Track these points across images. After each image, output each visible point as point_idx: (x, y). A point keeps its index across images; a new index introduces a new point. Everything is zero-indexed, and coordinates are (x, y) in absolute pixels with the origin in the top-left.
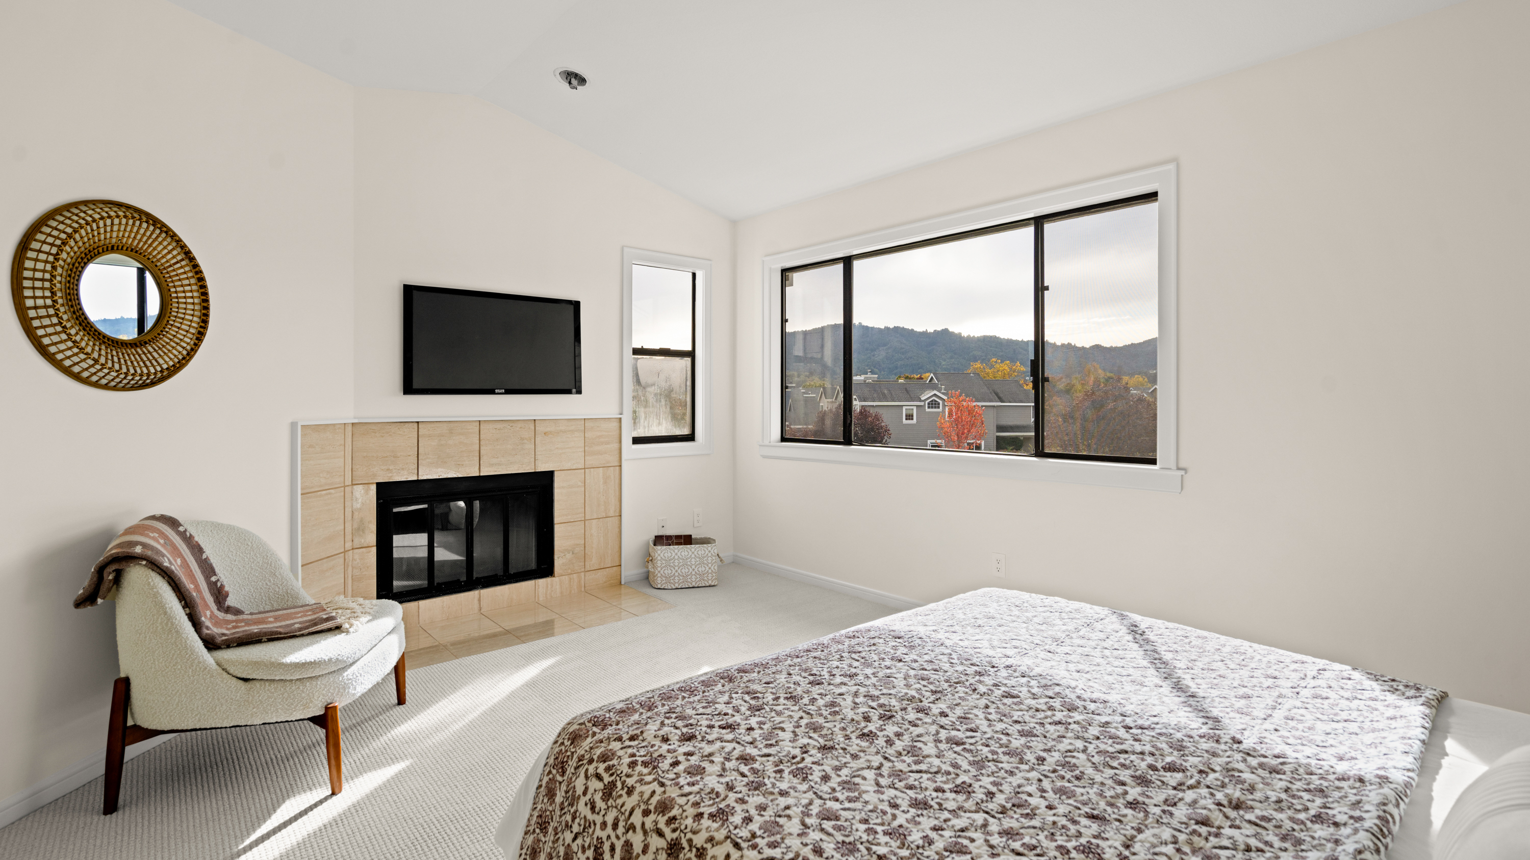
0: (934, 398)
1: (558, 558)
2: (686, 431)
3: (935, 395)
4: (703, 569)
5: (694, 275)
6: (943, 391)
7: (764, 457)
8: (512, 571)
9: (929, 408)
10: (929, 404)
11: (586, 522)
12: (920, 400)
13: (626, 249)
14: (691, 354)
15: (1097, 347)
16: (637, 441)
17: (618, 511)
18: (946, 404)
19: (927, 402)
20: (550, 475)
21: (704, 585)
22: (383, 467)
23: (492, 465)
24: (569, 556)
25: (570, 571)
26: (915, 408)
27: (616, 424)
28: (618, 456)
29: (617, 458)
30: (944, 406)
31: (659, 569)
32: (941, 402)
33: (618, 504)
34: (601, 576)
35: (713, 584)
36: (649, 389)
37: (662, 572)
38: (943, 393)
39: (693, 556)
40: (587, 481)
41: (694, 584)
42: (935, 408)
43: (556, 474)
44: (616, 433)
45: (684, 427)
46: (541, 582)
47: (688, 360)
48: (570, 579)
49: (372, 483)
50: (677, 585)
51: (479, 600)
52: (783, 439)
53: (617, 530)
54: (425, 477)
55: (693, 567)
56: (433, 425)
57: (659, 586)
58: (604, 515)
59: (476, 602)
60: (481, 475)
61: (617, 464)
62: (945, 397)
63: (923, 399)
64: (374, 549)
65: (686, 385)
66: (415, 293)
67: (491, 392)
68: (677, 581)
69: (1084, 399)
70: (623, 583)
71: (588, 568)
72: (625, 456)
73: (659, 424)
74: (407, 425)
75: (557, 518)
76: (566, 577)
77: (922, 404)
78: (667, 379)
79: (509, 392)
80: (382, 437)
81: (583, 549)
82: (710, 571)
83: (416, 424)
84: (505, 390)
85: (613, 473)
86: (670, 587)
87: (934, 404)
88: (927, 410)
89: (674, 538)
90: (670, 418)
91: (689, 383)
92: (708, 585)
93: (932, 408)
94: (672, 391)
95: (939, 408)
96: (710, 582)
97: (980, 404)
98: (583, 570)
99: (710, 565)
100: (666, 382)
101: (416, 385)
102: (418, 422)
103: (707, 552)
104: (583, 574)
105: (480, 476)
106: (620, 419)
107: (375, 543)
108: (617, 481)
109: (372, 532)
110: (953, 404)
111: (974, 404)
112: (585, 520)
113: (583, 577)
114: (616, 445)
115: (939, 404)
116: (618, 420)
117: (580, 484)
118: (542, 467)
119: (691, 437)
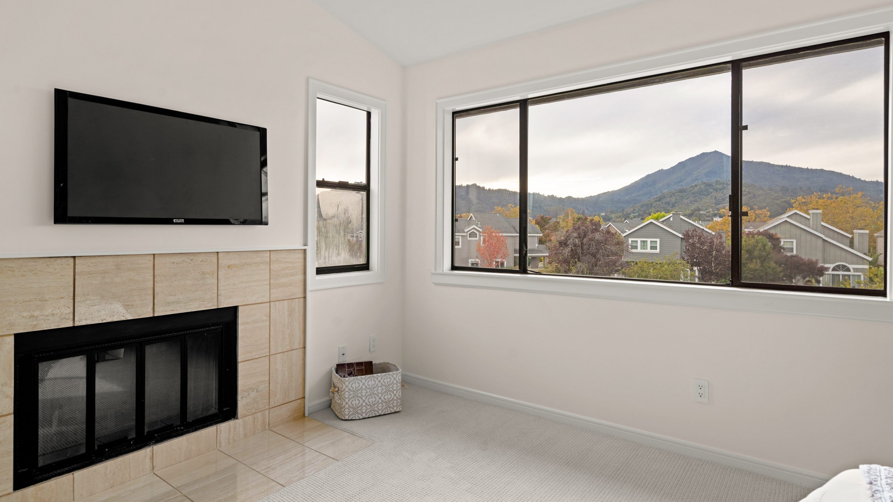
0: (473, 230)
1: (242, 398)
2: (362, 261)
3: (474, 228)
4: (389, 396)
5: (369, 114)
6: (479, 226)
7: (436, 284)
8: (190, 419)
9: (470, 237)
10: (470, 234)
11: (271, 357)
12: (464, 232)
13: (311, 81)
14: (366, 188)
15: (569, 198)
16: (320, 271)
17: (302, 343)
18: (481, 234)
19: (468, 233)
20: (234, 310)
21: (389, 412)
22: (25, 314)
23: (168, 304)
24: (253, 395)
25: (254, 410)
26: (460, 237)
27: (301, 256)
28: (302, 287)
29: (301, 289)
30: (480, 236)
31: (347, 400)
32: (478, 233)
33: (302, 335)
34: (285, 411)
35: (398, 410)
36: (328, 221)
37: (350, 403)
38: (479, 227)
39: (379, 384)
40: (272, 315)
41: (380, 412)
42: (474, 237)
43: (240, 309)
44: (300, 265)
45: (360, 257)
46: (224, 426)
47: (364, 193)
48: (255, 419)
49: (9, 335)
50: (364, 415)
51: (152, 458)
52: (454, 268)
53: (301, 362)
54: (83, 323)
55: (380, 395)
56: (94, 260)
57: (347, 417)
58: (288, 348)
59: (148, 460)
60: (156, 315)
61: (301, 295)
62: (481, 230)
63: (466, 231)
64: (11, 418)
65: (362, 218)
66: (70, 100)
67: (169, 221)
68: (364, 411)
69: (573, 232)
70: (306, 415)
71: (272, 405)
72: (310, 287)
73: (338, 254)
74: (59, 261)
75: (241, 357)
76: (250, 417)
77: (465, 234)
78: (346, 211)
79: (189, 222)
80: (24, 276)
81: (267, 385)
82: (395, 398)
83: (72, 260)
84: (185, 219)
85: (298, 305)
86: (357, 418)
87: (472, 235)
88: (469, 239)
89: (355, 365)
90: (348, 247)
91: (365, 216)
92: (393, 411)
93: (472, 237)
94: (350, 222)
95: (476, 237)
96: (395, 408)
97: (504, 234)
98: (267, 407)
99: (395, 392)
100: (345, 214)
101: (71, 213)
102: (74, 257)
103: (392, 379)
104: (267, 411)
105: (154, 317)
106: (305, 251)
107: (12, 411)
108: (302, 313)
109: (7, 397)
110: (486, 235)
111: (501, 234)
112: (269, 356)
113: (267, 414)
114: (301, 277)
115: (476, 234)
116: (302, 251)
117: (265, 318)
118: (225, 304)
119: (365, 267)
